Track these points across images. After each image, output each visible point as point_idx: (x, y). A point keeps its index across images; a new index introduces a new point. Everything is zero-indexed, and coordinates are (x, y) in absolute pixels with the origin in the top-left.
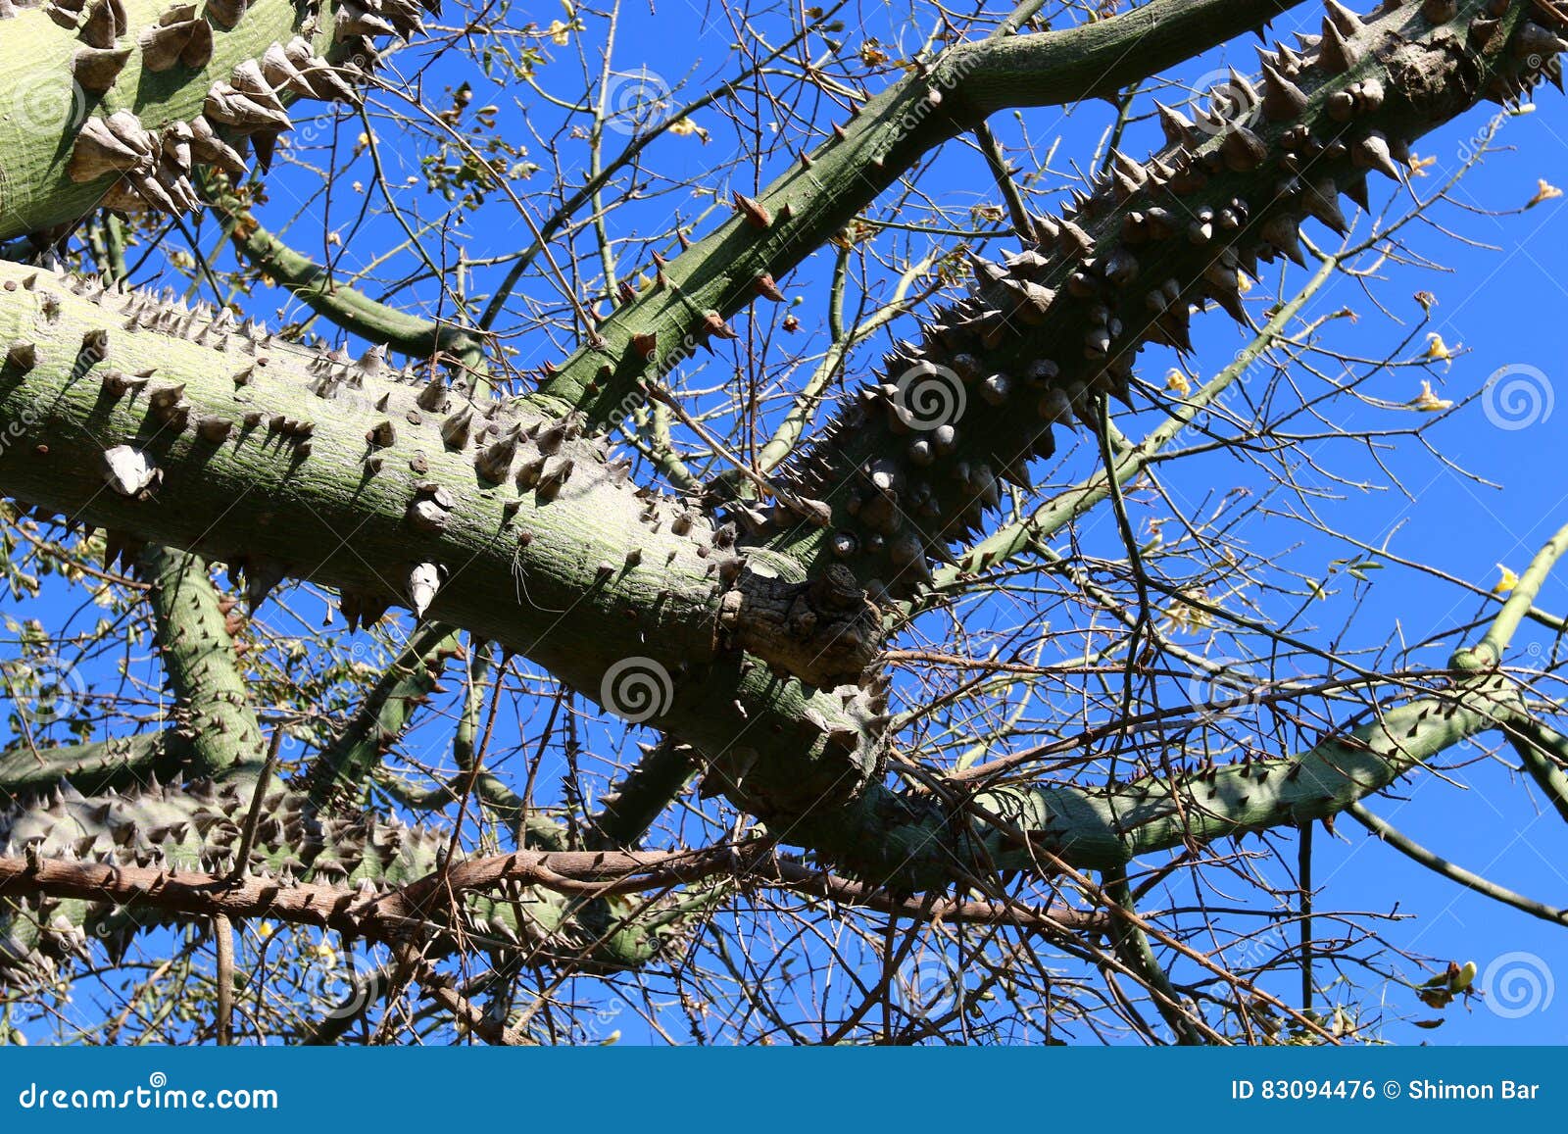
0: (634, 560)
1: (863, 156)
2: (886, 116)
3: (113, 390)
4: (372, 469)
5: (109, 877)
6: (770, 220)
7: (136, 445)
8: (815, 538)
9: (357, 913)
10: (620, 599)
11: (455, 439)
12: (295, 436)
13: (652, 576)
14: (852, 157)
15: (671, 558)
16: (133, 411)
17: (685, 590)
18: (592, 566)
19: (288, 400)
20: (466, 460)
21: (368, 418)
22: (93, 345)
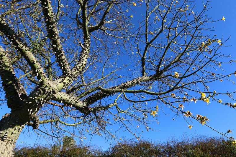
1: (94, 90)
3: (62, 99)
4: (71, 102)
7: (62, 101)
8: (87, 102)
11: (74, 100)
12: (68, 101)
13: (80, 106)
17: (82, 107)
19: (68, 99)
20: (74, 102)
21: (71, 100)
22: (62, 97)
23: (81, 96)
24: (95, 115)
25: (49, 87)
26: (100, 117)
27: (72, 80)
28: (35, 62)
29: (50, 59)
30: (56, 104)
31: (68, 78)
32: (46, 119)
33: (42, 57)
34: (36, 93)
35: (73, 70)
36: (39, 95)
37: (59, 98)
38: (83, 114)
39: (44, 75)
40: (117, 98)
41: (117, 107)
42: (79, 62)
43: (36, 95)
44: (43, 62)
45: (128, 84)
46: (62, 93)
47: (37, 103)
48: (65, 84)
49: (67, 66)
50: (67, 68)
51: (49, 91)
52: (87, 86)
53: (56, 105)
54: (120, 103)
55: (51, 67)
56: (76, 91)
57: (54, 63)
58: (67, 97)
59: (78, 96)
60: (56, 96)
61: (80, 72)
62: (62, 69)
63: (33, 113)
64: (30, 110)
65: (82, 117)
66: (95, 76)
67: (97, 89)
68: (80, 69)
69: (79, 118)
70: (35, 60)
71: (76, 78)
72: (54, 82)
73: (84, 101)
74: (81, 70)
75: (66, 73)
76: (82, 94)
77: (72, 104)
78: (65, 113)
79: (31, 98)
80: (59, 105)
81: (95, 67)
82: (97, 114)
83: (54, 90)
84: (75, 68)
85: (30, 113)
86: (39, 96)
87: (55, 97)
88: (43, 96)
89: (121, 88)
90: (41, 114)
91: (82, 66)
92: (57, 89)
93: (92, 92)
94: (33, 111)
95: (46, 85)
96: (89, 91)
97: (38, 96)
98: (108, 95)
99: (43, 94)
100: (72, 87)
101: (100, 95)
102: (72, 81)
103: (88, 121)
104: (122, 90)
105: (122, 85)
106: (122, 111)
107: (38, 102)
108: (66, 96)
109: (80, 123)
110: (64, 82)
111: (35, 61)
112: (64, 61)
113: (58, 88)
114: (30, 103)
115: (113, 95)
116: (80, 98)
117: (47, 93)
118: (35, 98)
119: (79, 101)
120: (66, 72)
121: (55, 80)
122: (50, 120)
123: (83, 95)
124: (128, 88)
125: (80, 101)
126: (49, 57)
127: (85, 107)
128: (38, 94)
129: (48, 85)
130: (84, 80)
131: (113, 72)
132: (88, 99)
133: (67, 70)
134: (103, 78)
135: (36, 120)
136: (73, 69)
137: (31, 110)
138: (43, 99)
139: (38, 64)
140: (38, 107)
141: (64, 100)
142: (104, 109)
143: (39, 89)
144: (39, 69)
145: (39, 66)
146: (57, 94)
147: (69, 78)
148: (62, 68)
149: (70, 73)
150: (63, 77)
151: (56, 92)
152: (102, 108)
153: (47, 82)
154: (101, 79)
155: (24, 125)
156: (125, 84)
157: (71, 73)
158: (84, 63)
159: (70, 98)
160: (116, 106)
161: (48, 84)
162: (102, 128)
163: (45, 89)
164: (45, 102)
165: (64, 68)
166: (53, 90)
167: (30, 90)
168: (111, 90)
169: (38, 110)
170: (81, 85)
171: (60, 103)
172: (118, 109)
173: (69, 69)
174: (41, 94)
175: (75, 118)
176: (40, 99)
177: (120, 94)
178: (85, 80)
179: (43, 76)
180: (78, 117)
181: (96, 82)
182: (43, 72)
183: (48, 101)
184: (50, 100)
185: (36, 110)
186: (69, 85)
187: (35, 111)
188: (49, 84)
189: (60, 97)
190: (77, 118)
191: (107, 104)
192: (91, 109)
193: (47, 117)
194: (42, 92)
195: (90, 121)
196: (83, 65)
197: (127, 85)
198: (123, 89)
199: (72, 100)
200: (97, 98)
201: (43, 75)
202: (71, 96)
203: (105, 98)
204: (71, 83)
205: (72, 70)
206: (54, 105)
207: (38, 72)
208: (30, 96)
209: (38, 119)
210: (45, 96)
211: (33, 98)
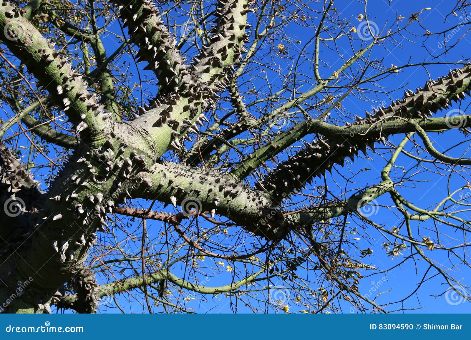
0: (246, 207)
1: (294, 138)
2: (299, 131)
3: (173, 188)
4: (208, 196)
5: (125, 211)
6: (276, 147)
7: (175, 196)
8: (272, 191)
9: (168, 219)
10: (243, 213)
11: (221, 188)
12: (197, 192)
13: (248, 209)
14: (292, 138)
15: (252, 206)
16: (175, 192)
17: (253, 212)
18: (239, 209)
19: (197, 186)
20: (222, 193)
21: (208, 187)
22: (171, 182)
23: (246, 166)
24: (310, 239)
25: (116, 147)
26: (333, 246)
27: (199, 107)
28: (51, 58)
29: (99, 41)
30: (151, 213)
31: (183, 102)
32: (122, 277)
33: (68, 40)
34: (74, 178)
35: (198, 69)
36: (84, 184)
37: (160, 186)
38: (264, 241)
39: (91, 102)
40: (390, 162)
41: (398, 197)
42: (214, 31)
43: (76, 186)
44: (77, 55)
45: (434, 96)
46: (172, 165)
47: (83, 216)
48: (175, 128)
49: (175, 56)
50: (176, 63)
51: (120, 164)
52: (260, 127)
53: (153, 217)
54: (408, 179)
55: (109, 72)
56: (218, 155)
57: (117, 52)
58: (190, 179)
59: (233, 172)
60: (148, 178)
61: (228, 70)
62: (156, 71)
63: (72, 257)
64: (60, 246)
65: (261, 250)
66: (287, 83)
67: (304, 131)
68: (224, 59)
69: (248, 256)
70: (47, 48)
71: (214, 98)
72: (135, 123)
73: (259, 187)
74: (229, 61)
75: (174, 84)
76: (249, 158)
77: (213, 206)
78: (191, 243)
79: (58, 197)
80: (163, 216)
81: (281, 46)
82: (318, 236)
83: (137, 157)
84: (206, 60)
85: (63, 257)
86: (86, 187)
87: (145, 184)
88: (99, 187)
89: (403, 112)
90: (99, 259)
91: (230, 46)
92: (149, 152)
93: (285, 146)
94: (73, 248)
95: (104, 141)
96: (275, 145)
97: (80, 188)
98: (355, 152)
99: (100, 178)
100: (202, 140)
101: (319, 155)
102: (200, 115)
103: (281, 266)
104: (413, 121)
105: (407, 101)
106: (422, 214)
107: (85, 212)
108: (188, 173)
109: (251, 278)
110: (171, 122)
111: (50, 52)
112: (157, 36)
113: (152, 148)
114: (55, 218)
115: (372, 147)
116: (243, 176)
117: (112, 173)
118: (73, 195)
119: (239, 188)
120: (174, 81)
121: (135, 118)
122: (135, 281)
123: (251, 164)
124: (435, 111)
125: (245, 188)
126: (95, 31)
127: (265, 210)
128: (81, 182)
129: (112, 141)
130: (243, 104)
131: (359, 55)
132: (273, 176)
133: (176, 72)
134: (321, 86)
135: (84, 283)
136: (196, 63)
137: (66, 246)
138: (100, 196)
139: (63, 64)
140: (89, 232)
141: (180, 190)
142: (343, 213)
143: (80, 160)
144: (68, 82)
145: (67, 70)
146: (152, 172)
147: (190, 102)
148: (156, 67)
149: (188, 79)
150: (163, 102)
151: (147, 162)
152: (333, 209)
153: (108, 131)
154: (311, 92)
155: (47, 305)
156: (422, 97)
157: (191, 82)
158: (238, 32)
159: (203, 181)
160: (393, 194)
161: (113, 135)
162: (345, 288)
163: (103, 158)
164: (110, 209)
165: (164, 65)
166: (132, 156)
167: (46, 173)
168: (365, 126)
169: (89, 241)
170: (237, 128)
171: (169, 205)
172: (401, 206)
173: (184, 67)
174: (92, 180)
175: (233, 259)
176: (92, 199)
177: (403, 144)
178: (248, 106)
179: (89, 107)
180: (244, 254)
181: (296, 106)
182: (85, 93)
183: (122, 202)
184: (128, 198)
185: (84, 242)
186: (190, 129)
187: (78, 246)
188: (117, 135)
189: (165, 183)
190: (242, 257)
191: (353, 190)
192: (290, 217)
193: (124, 269)
194: (93, 170)
195: (292, 266)
196: (235, 42)
197: (430, 99)
198: (416, 116)
199: (212, 187)
200: (312, 170)
201: (87, 102)
202: (207, 174)
203: (341, 163)
204: (197, 123)
205: (194, 70)
206: (144, 216)
207: (65, 94)
208: (52, 191)
209: (90, 278)
210: (108, 184)
211: (63, 198)
